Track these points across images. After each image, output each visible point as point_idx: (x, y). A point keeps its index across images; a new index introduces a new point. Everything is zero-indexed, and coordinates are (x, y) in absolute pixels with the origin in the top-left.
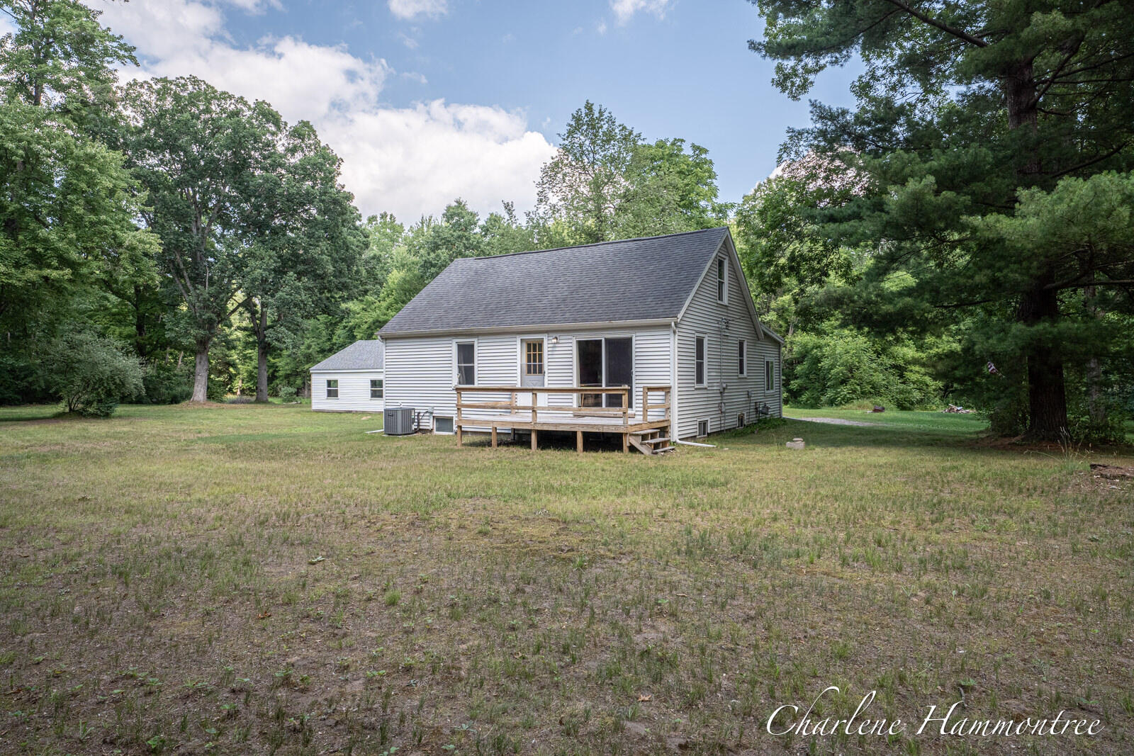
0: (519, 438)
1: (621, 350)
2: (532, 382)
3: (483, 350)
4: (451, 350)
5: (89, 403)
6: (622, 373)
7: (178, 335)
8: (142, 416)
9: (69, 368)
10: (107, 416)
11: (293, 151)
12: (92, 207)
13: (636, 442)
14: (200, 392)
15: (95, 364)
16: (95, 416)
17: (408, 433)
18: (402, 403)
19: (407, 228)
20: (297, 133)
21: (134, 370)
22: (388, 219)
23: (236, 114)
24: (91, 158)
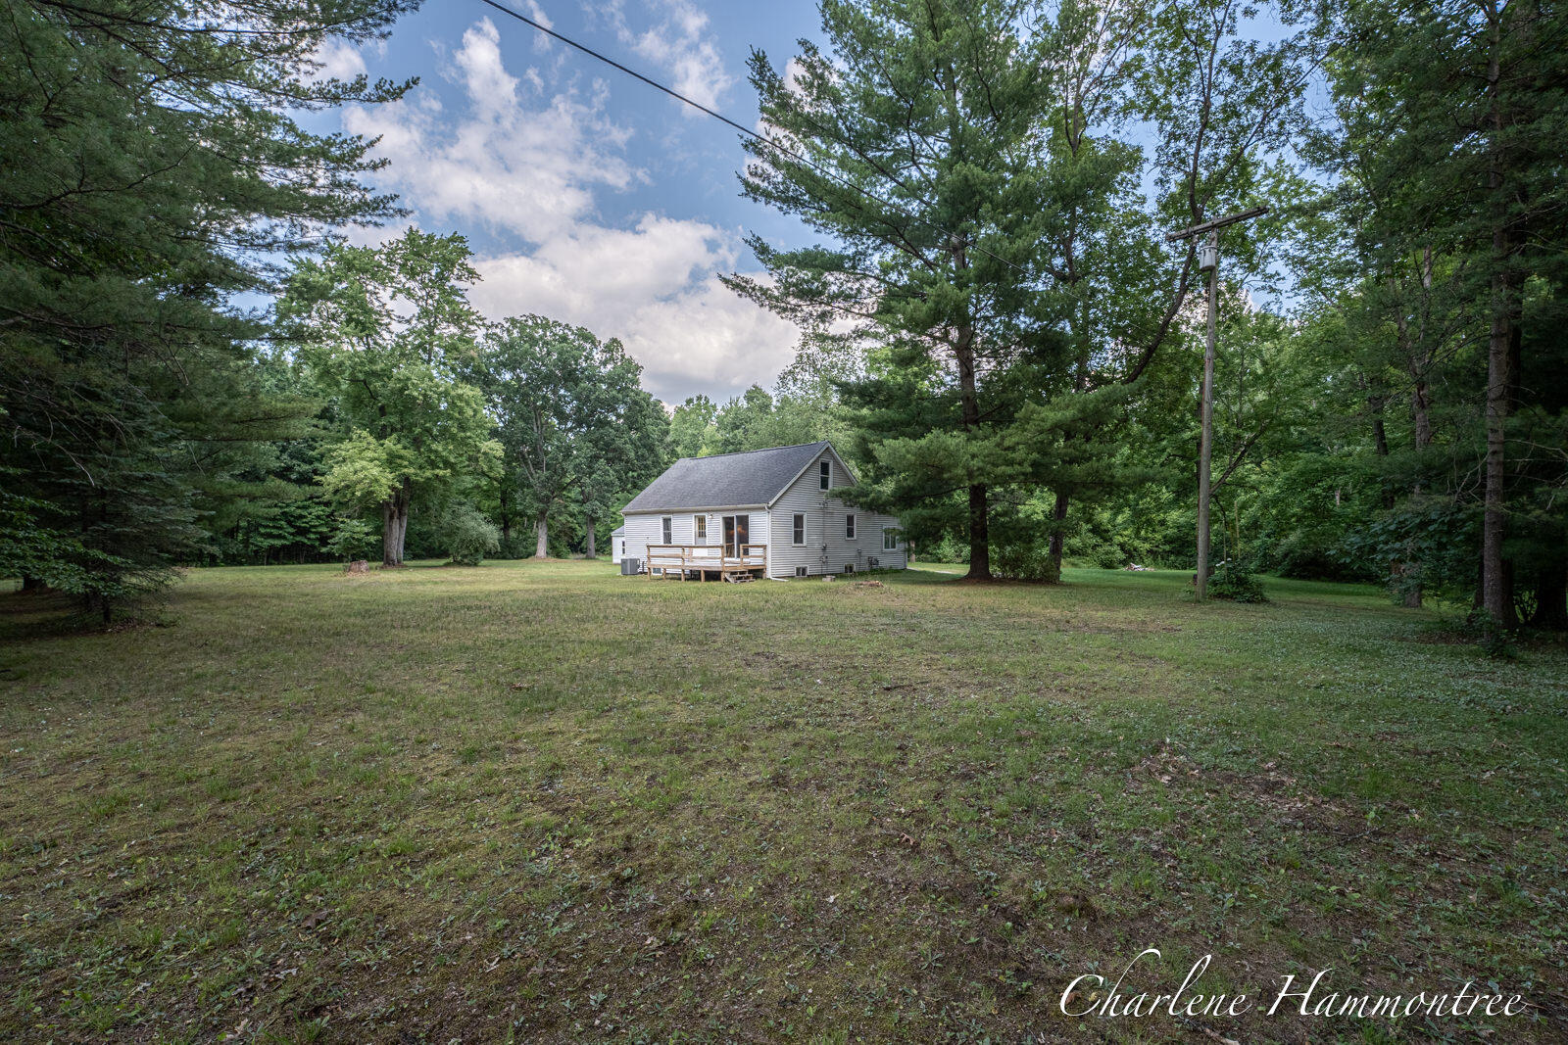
0: (694, 576)
1: (744, 521)
2: (700, 542)
3: (677, 522)
4: (659, 521)
5: (465, 556)
6: (744, 538)
7: (526, 507)
8: (497, 566)
9: (452, 532)
10: (476, 565)
11: (604, 363)
12: (462, 428)
13: (727, 576)
14: (542, 549)
15: (467, 530)
16: (468, 565)
17: (634, 573)
18: (633, 556)
19: (719, 408)
20: (608, 349)
21: (492, 534)
22: (703, 401)
23: (564, 339)
24: (460, 397)
